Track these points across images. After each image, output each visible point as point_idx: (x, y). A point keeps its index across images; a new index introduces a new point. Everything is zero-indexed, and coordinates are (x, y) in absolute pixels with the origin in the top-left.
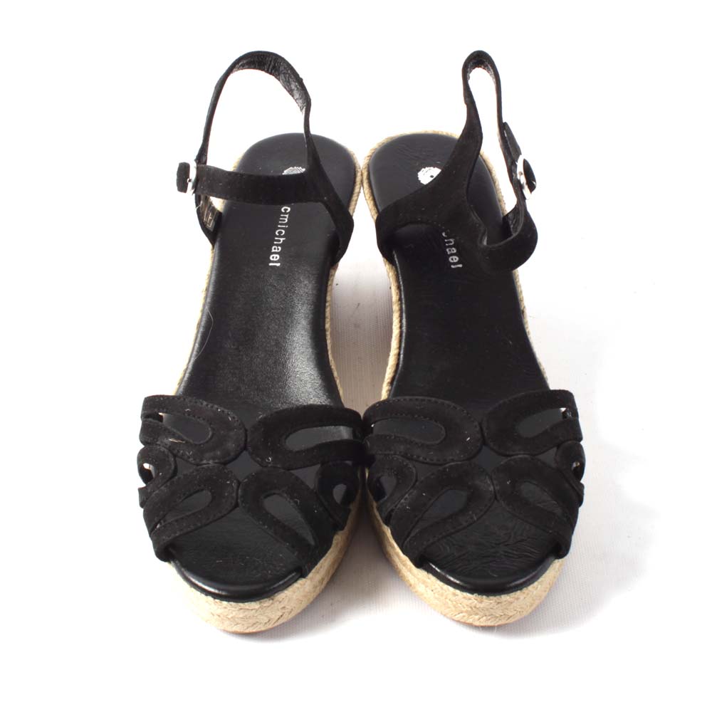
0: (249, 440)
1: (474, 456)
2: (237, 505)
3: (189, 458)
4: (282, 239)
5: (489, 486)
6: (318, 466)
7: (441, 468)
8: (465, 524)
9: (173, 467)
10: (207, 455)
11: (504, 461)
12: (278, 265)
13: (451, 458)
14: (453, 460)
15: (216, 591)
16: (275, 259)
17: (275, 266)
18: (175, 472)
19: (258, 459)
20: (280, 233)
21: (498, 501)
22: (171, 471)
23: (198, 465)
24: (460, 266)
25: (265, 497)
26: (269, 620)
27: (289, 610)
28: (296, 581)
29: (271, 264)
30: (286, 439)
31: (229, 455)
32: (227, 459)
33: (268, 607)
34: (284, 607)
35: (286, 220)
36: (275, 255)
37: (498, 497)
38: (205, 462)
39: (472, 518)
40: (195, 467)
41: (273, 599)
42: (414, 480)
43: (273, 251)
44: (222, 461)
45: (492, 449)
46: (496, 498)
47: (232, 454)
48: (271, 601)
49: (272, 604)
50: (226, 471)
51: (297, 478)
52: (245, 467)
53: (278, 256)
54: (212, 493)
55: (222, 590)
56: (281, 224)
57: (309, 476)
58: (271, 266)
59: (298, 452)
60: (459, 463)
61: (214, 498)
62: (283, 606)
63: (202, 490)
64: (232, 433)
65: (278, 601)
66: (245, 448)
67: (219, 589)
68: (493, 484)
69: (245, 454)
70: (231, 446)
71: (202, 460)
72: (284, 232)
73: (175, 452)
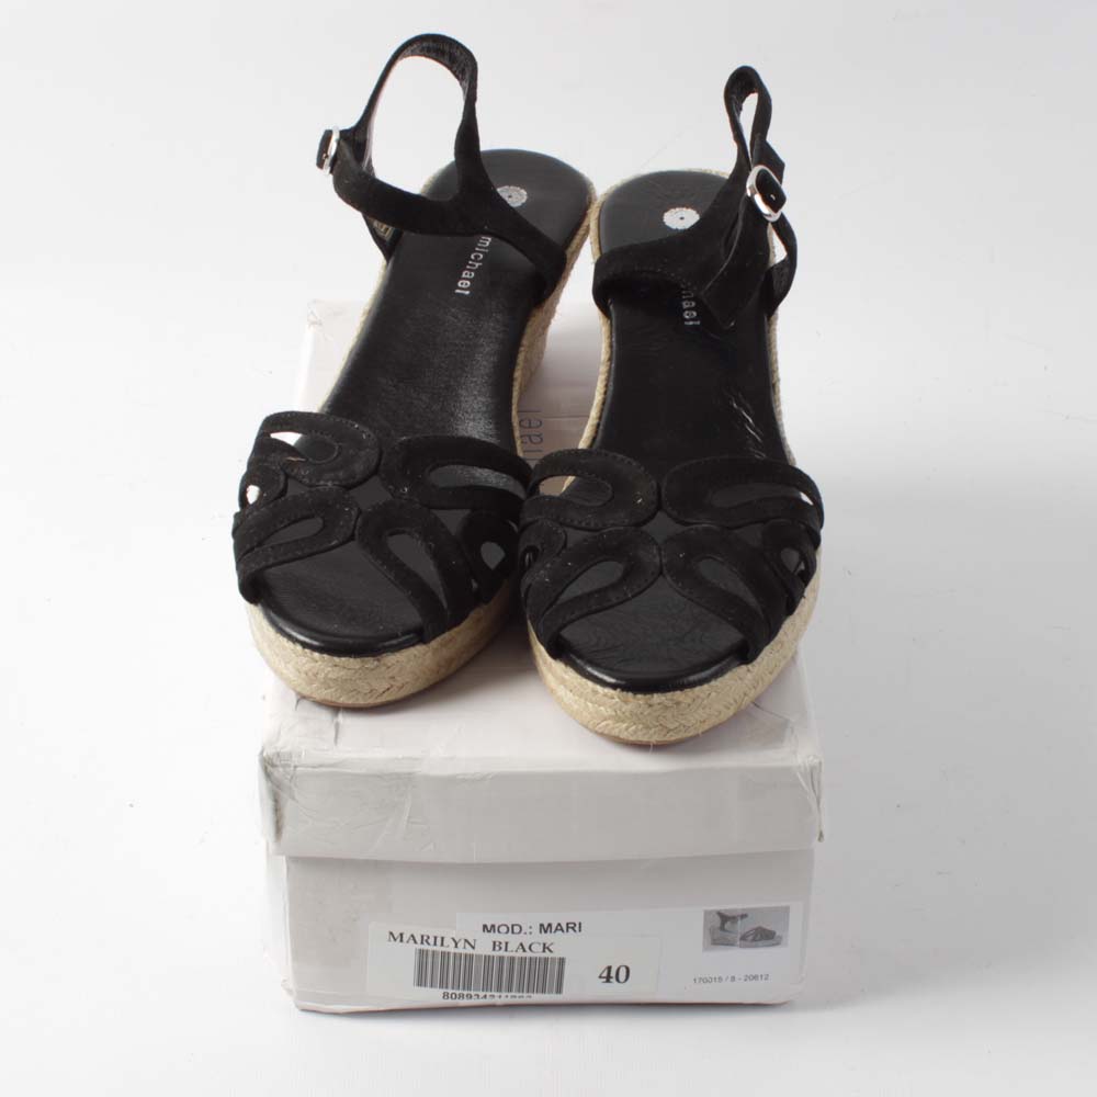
0: (383, 462)
1: (645, 522)
2: (352, 538)
3: (304, 477)
4: (477, 265)
5: (654, 556)
6: (467, 512)
7: (597, 534)
8: (614, 601)
9: (282, 486)
10: (327, 476)
11: (680, 529)
12: (467, 292)
13: (611, 522)
14: (613, 525)
15: (307, 640)
16: (464, 285)
17: (463, 295)
18: (284, 492)
19: (391, 487)
20: (476, 257)
21: (664, 576)
22: (278, 491)
23: (311, 486)
24: (698, 323)
25: (391, 535)
26: (372, 691)
27: (399, 684)
28: (413, 645)
29: (458, 291)
30: (431, 471)
31: (354, 478)
32: (351, 481)
33: (373, 670)
34: (393, 678)
35: (488, 243)
36: (465, 282)
37: (665, 571)
38: (322, 483)
39: (625, 594)
40: (308, 489)
41: (378, 660)
42: (560, 546)
43: (464, 276)
44: (344, 483)
45: (670, 516)
46: (661, 573)
47: (358, 477)
48: (376, 663)
49: (377, 666)
50: (346, 496)
51: (436, 518)
52: (373, 495)
53: (469, 283)
54: (324, 522)
55: (316, 640)
56: (480, 247)
57: (453, 520)
58: (459, 294)
59: (444, 489)
60: (622, 528)
61: (325, 526)
62: (390, 675)
63: (313, 516)
64: (363, 453)
65: (384, 665)
66: (375, 472)
67: (311, 638)
68: (660, 555)
69: (375, 481)
70: (359, 468)
71: (318, 481)
72: (481, 256)
73: (288, 471)
